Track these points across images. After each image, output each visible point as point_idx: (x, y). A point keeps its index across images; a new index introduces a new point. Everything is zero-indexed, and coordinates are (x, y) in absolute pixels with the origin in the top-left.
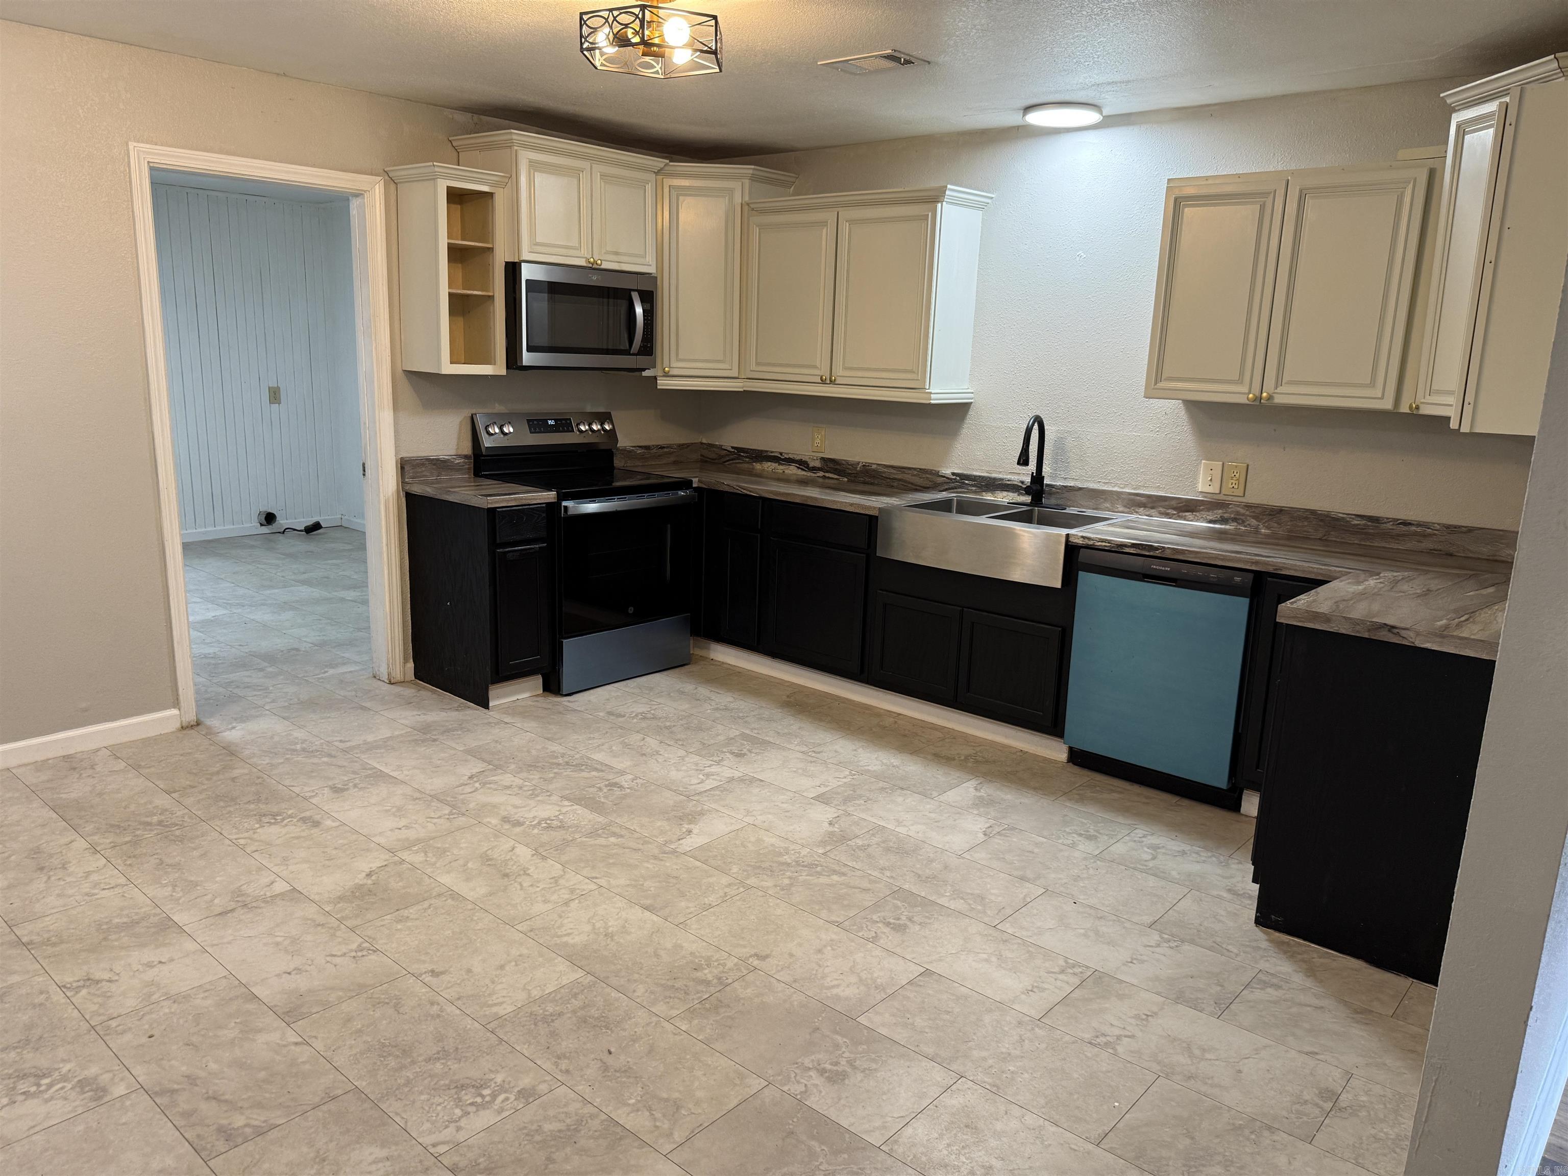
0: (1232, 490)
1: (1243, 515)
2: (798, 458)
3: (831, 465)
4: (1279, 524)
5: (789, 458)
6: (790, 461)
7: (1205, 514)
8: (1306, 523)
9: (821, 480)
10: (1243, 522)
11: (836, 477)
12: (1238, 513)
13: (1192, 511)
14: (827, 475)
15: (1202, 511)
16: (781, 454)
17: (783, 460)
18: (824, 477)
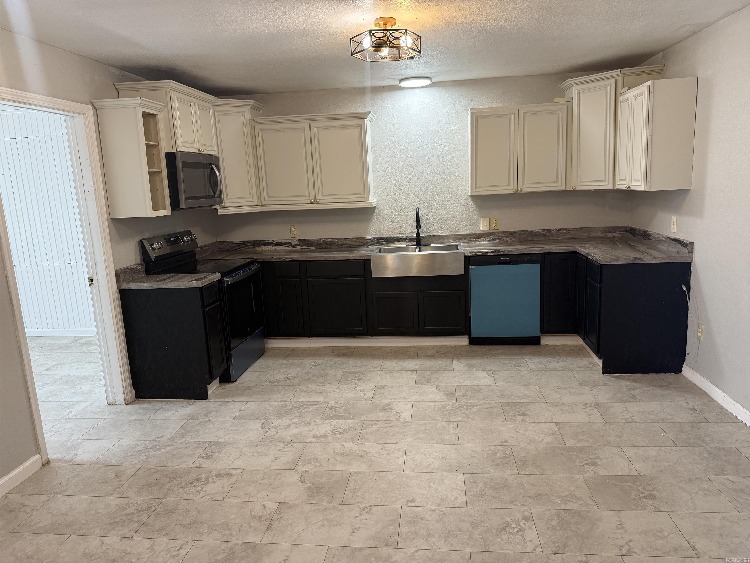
0: (495, 228)
1: (501, 236)
2: (284, 241)
3: (305, 243)
4: (515, 237)
5: (279, 242)
6: (279, 244)
7: (486, 238)
8: (525, 236)
9: (300, 250)
10: (501, 239)
11: (308, 247)
12: (499, 236)
13: (481, 238)
14: (303, 247)
15: (485, 237)
16: (273, 241)
17: (275, 244)
18: (302, 249)
